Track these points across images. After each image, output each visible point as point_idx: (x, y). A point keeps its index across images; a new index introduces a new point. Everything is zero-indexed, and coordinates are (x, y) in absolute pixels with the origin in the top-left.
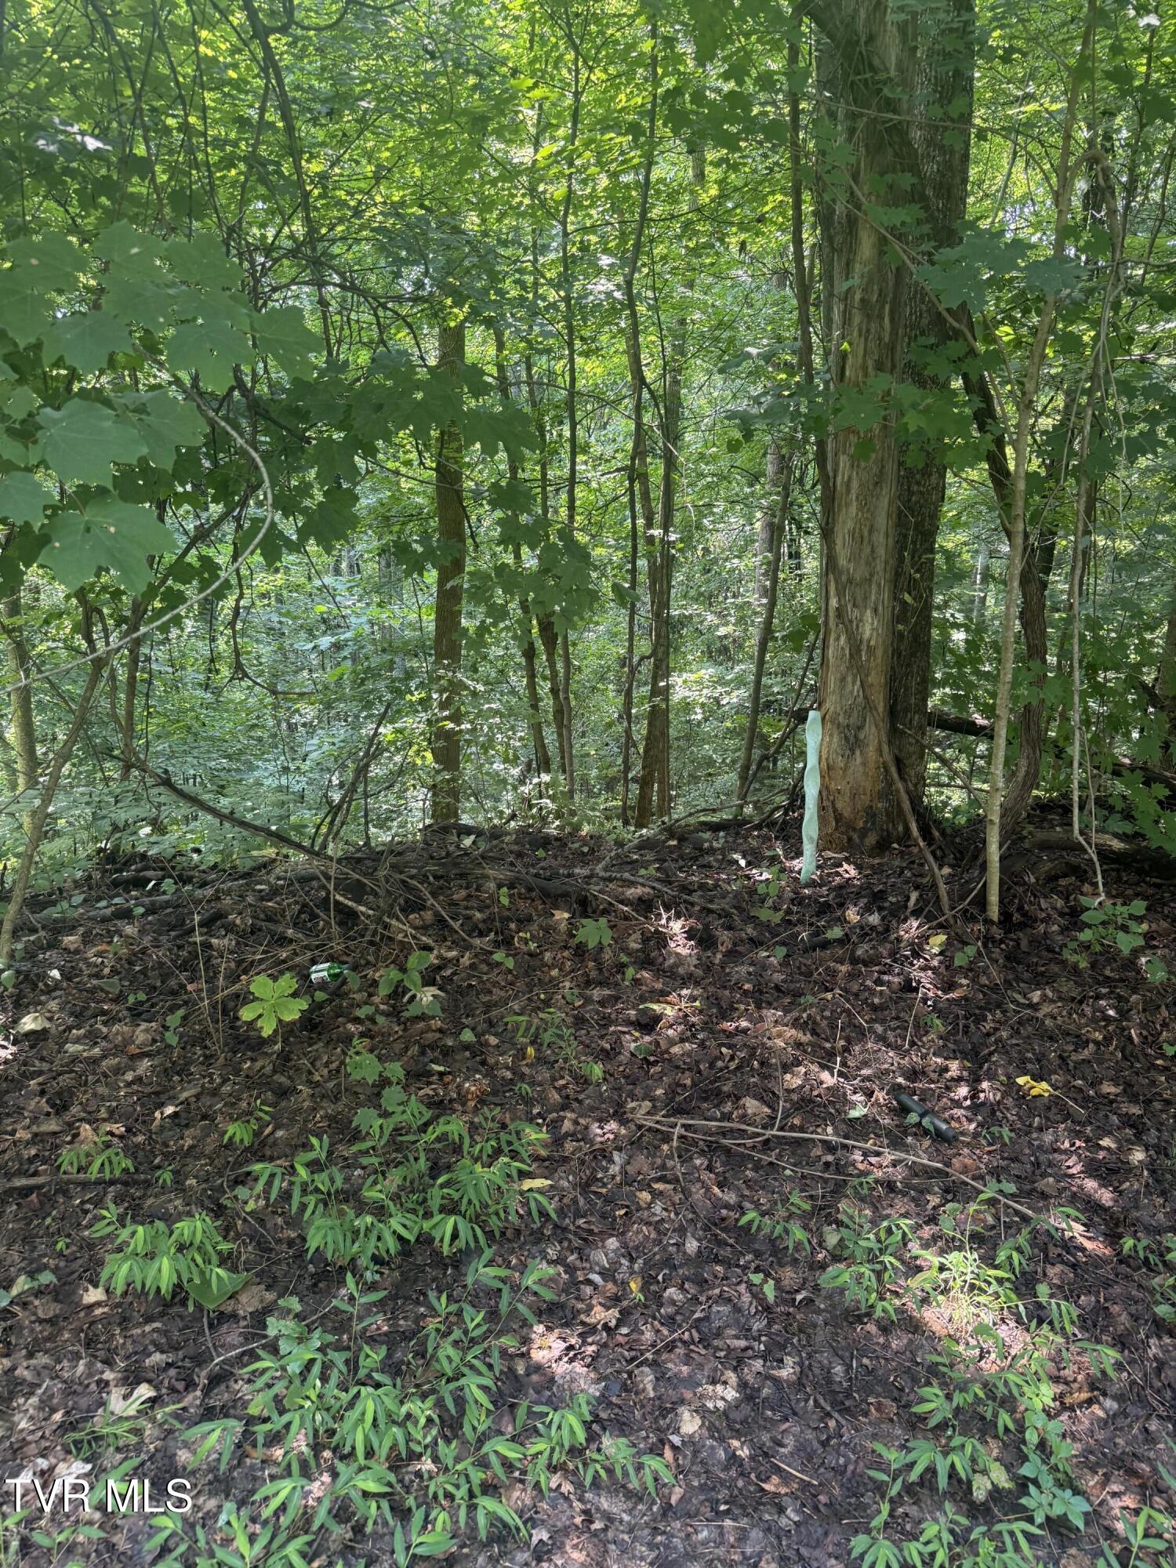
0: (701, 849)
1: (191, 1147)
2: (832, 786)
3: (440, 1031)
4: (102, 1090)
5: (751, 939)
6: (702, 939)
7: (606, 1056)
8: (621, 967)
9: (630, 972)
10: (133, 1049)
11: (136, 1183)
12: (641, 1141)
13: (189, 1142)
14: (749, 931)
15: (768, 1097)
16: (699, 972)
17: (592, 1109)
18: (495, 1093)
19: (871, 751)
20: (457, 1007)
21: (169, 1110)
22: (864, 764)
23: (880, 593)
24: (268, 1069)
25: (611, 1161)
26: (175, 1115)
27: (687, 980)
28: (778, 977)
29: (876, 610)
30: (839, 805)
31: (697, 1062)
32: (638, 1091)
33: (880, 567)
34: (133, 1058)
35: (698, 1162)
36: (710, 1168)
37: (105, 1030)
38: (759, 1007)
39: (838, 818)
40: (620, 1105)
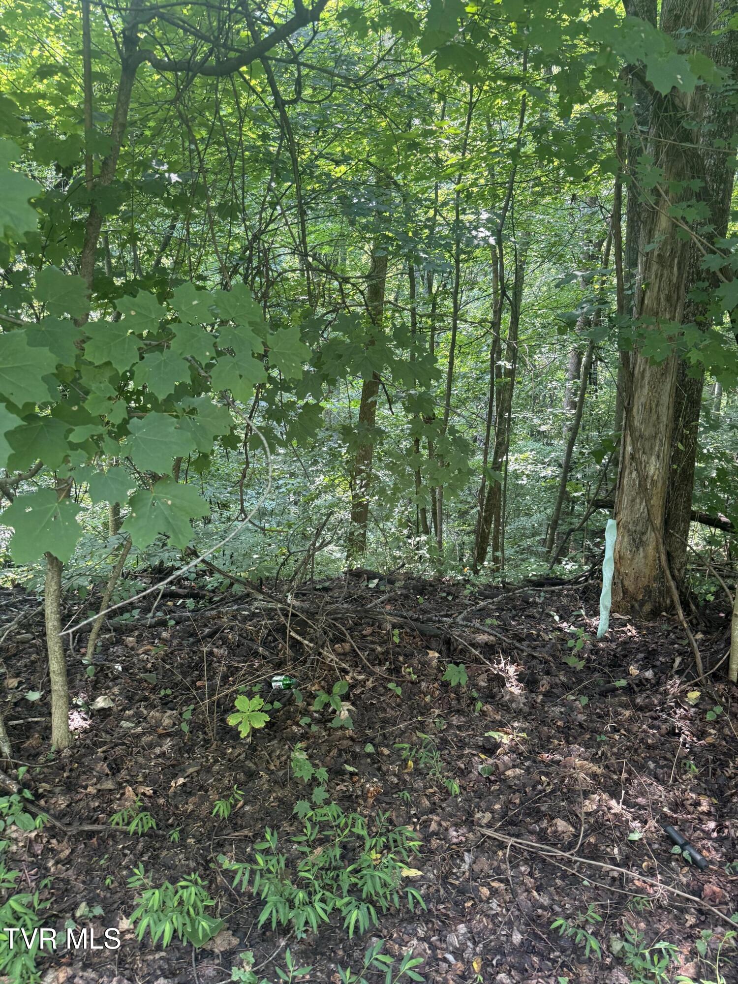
0: (528, 603)
1: (193, 811)
2: (622, 570)
3: (352, 739)
4: (141, 760)
5: (563, 684)
6: (529, 682)
7: (462, 773)
8: (473, 700)
9: (479, 705)
10: (161, 730)
11: (157, 836)
12: (483, 847)
13: (190, 807)
14: (562, 678)
15: (572, 818)
16: (526, 709)
17: (451, 815)
18: (386, 794)
19: (651, 549)
20: (363, 719)
21: (181, 781)
22: (645, 557)
23: (662, 447)
24: (243, 756)
25: (463, 860)
26: (184, 784)
27: (518, 714)
28: (581, 717)
29: (658, 456)
30: (626, 583)
31: (525, 787)
32: (483, 804)
33: (662, 429)
34: (161, 736)
35: (523, 869)
36: (531, 874)
37: (145, 712)
38: (568, 742)
39: (625, 591)
40: (470, 814)
